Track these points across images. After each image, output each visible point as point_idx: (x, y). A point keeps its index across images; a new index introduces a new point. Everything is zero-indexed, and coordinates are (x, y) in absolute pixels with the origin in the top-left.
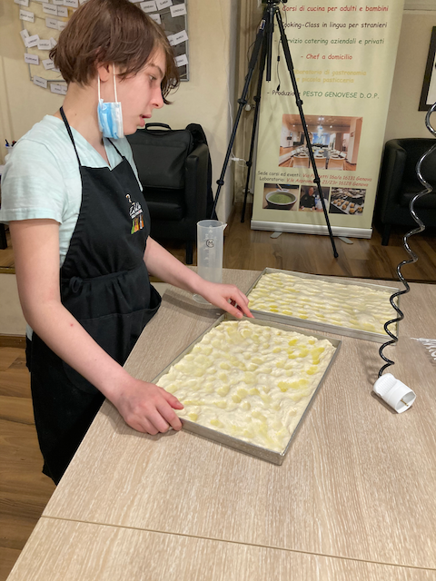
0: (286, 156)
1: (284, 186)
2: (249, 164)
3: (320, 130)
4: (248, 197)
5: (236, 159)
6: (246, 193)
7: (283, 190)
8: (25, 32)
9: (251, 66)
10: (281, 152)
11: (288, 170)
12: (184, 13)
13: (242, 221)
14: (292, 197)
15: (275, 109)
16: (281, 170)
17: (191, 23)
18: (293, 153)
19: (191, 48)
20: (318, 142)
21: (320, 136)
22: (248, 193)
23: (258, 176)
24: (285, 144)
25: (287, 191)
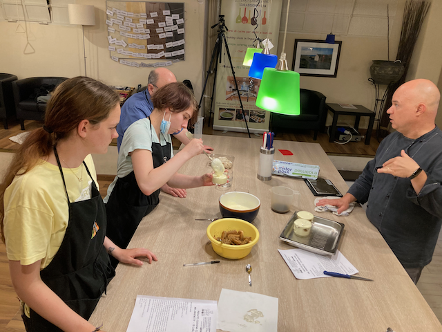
0: (229, 95)
1: (228, 109)
2: (212, 98)
3: (244, 84)
4: (212, 115)
5: (206, 96)
6: (211, 112)
7: (228, 111)
8: (110, 37)
9: (213, 57)
10: (227, 94)
11: (230, 102)
12: (183, 32)
13: (209, 126)
14: (232, 115)
15: (223, 74)
16: (227, 101)
17: (186, 36)
18: (232, 94)
19: (186, 47)
20: (243, 89)
21: (244, 86)
22: (212, 113)
23: (216, 104)
24: (228, 90)
25: (230, 111)
